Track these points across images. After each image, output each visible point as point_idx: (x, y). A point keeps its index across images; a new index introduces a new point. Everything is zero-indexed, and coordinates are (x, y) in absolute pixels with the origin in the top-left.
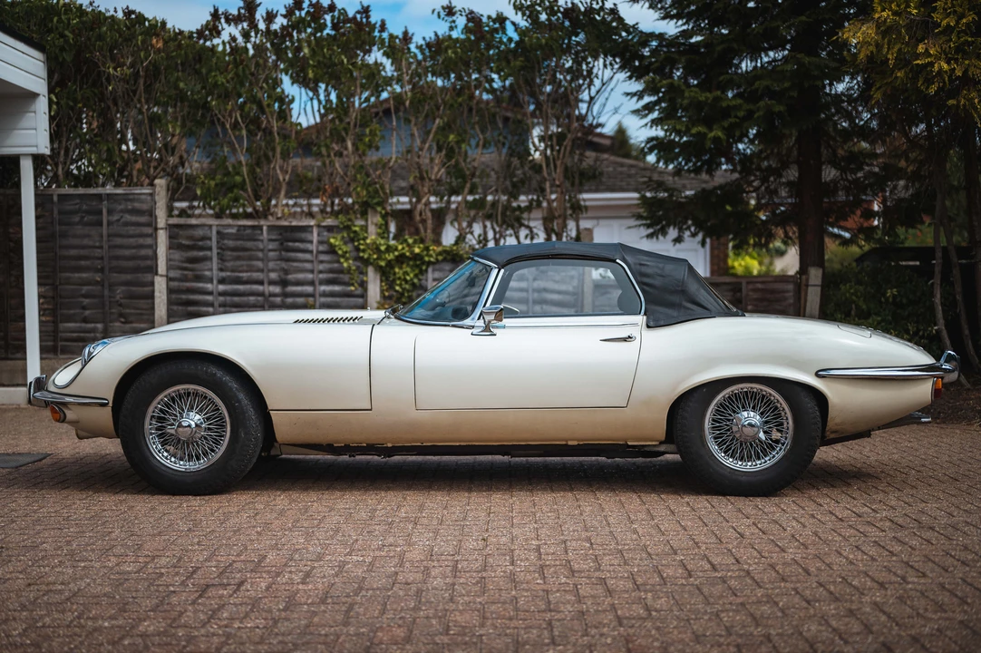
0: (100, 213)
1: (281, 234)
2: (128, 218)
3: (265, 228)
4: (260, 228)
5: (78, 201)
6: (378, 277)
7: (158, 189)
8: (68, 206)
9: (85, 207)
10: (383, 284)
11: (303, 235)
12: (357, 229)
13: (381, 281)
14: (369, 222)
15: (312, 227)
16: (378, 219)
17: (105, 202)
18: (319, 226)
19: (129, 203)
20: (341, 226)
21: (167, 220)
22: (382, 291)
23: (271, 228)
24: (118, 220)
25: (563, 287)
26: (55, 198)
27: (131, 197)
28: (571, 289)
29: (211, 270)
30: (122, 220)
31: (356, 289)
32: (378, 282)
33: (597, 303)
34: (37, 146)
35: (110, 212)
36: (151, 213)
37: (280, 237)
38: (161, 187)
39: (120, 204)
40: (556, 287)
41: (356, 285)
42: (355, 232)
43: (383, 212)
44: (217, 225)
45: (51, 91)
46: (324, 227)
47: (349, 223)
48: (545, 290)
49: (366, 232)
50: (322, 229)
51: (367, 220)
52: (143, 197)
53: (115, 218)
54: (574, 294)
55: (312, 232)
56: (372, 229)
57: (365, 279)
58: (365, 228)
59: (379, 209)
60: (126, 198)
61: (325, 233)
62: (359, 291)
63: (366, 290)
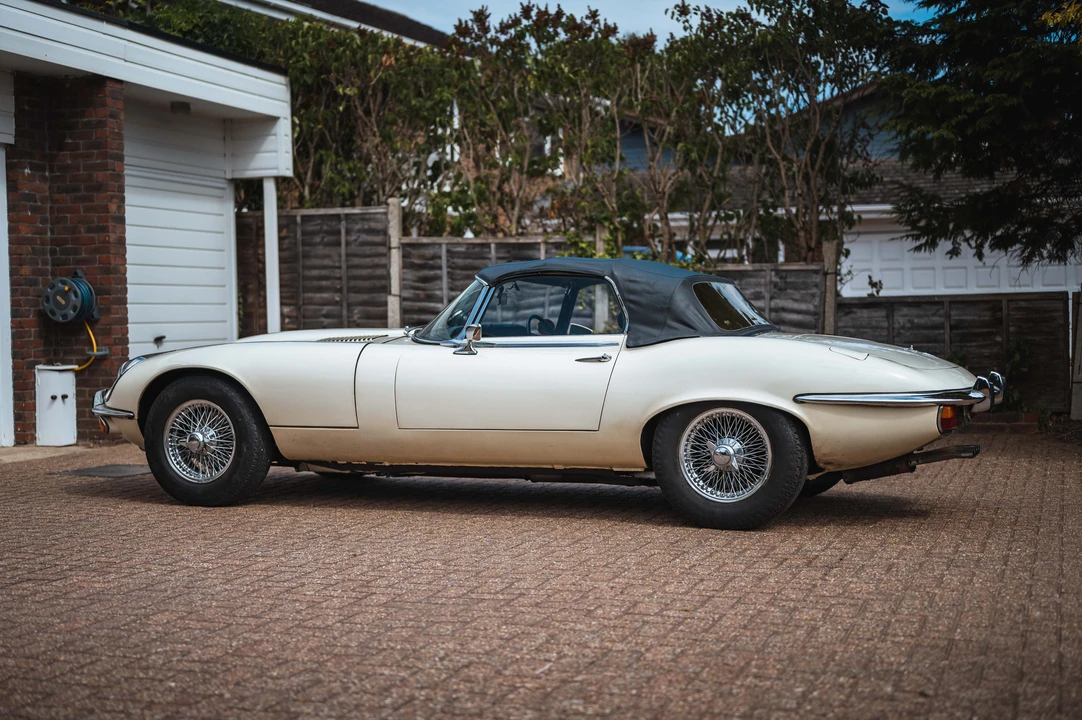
0: (338, 233)
1: (509, 252)
2: (365, 237)
3: (493, 246)
4: (488, 245)
5: (319, 222)
6: (606, 296)
7: (391, 208)
8: (310, 227)
9: (325, 228)
10: (612, 303)
11: (531, 253)
12: (584, 245)
13: (610, 300)
14: (598, 238)
15: (539, 244)
16: (606, 235)
17: (343, 222)
18: (546, 243)
19: (365, 223)
20: (569, 243)
21: (400, 239)
22: (610, 311)
23: (499, 246)
24: (356, 240)
25: (803, 307)
26: (299, 219)
27: (367, 216)
28: (811, 308)
29: (441, 289)
30: (360, 240)
31: (584, 309)
32: (606, 301)
33: (840, 324)
34: (277, 168)
35: (348, 232)
36: (385, 232)
37: (507, 255)
38: (394, 205)
39: (357, 224)
40: (796, 306)
41: (584, 304)
42: (582, 249)
43: (612, 227)
44: (447, 244)
45: (294, 113)
46: (553, 244)
47: (577, 239)
48: (784, 310)
49: (595, 248)
50: (550, 246)
51: (595, 236)
52: (379, 216)
53: (353, 238)
54: (815, 314)
55: (539, 250)
56: (600, 246)
57: (593, 298)
58: (592, 245)
59: (606, 224)
60: (363, 217)
61: (553, 251)
62: (588, 311)
63: (593, 309)
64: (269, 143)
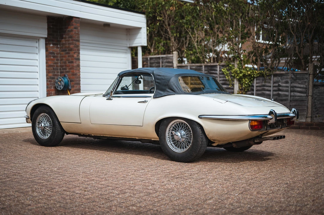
0: (159, 63)
1: (208, 68)
2: (167, 64)
3: (203, 66)
4: (202, 66)
5: (154, 59)
6: (238, 82)
7: (174, 55)
8: (152, 61)
9: (156, 61)
10: (239, 85)
11: (215, 68)
12: (230, 66)
13: (239, 84)
14: (235, 63)
15: (217, 65)
16: (238, 62)
17: (161, 60)
18: (219, 65)
19: (167, 60)
20: (226, 65)
21: (177, 64)
22: (239, 87)
23: (205, 66)
24: (164, 65)
25: (302, 86)
26: (149, 59)
27: (168, 58)
28: (305, 86)
29: (188, 80)
30: (166, 65)
31: (231, 87)
32: (238, 84)
33: (314, 92)
34: (141, 43)
35: (162, 63)
36: (172, 62)
37: (208, 69)
38: (175, 54)
39: (165, 60)
40: (299, 86)
41: (231, 85)
42: (230, 67)
43: (240, 60)
44: (190, 66)
46: (222, 65)
47: (229, 64)
48: (296, 87)
49: (234, 67)
50: (221, 66)
51: (234, 63)
52: (171, 57)
53: (163, 64)
54: (306, 88)
55: (217, 67)
56: (236, 66)
57: (234, 83)
58: (233, 65)
59: (238, 58)
60: (167, 58)
61: (222, 68)
62: (232, 87)
63: (234, 87)
64: (139, 36)
